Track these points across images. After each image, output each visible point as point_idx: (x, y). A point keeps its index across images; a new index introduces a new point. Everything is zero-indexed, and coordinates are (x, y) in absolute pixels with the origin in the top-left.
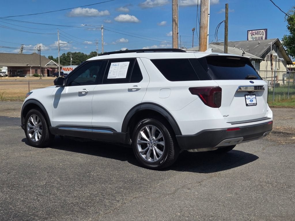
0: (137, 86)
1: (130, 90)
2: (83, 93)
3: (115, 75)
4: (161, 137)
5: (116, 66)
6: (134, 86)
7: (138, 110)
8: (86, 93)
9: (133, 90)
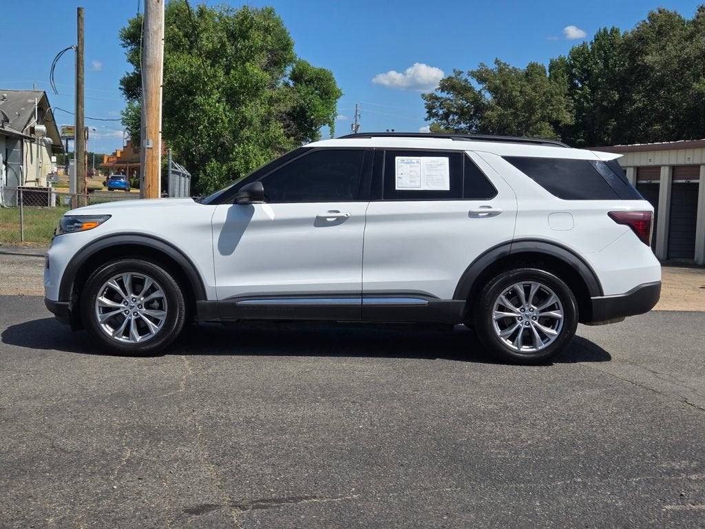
0: (490, 207)
1: (473, 215)
2: (328, 219)
3: (418, 184)
4: (554, 302)
5: (412, 165)
6: (482, 207)
7: (503, 253)
8: (340, 220)
9: (480, 214)
